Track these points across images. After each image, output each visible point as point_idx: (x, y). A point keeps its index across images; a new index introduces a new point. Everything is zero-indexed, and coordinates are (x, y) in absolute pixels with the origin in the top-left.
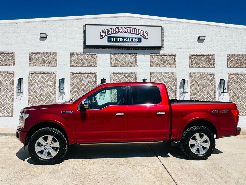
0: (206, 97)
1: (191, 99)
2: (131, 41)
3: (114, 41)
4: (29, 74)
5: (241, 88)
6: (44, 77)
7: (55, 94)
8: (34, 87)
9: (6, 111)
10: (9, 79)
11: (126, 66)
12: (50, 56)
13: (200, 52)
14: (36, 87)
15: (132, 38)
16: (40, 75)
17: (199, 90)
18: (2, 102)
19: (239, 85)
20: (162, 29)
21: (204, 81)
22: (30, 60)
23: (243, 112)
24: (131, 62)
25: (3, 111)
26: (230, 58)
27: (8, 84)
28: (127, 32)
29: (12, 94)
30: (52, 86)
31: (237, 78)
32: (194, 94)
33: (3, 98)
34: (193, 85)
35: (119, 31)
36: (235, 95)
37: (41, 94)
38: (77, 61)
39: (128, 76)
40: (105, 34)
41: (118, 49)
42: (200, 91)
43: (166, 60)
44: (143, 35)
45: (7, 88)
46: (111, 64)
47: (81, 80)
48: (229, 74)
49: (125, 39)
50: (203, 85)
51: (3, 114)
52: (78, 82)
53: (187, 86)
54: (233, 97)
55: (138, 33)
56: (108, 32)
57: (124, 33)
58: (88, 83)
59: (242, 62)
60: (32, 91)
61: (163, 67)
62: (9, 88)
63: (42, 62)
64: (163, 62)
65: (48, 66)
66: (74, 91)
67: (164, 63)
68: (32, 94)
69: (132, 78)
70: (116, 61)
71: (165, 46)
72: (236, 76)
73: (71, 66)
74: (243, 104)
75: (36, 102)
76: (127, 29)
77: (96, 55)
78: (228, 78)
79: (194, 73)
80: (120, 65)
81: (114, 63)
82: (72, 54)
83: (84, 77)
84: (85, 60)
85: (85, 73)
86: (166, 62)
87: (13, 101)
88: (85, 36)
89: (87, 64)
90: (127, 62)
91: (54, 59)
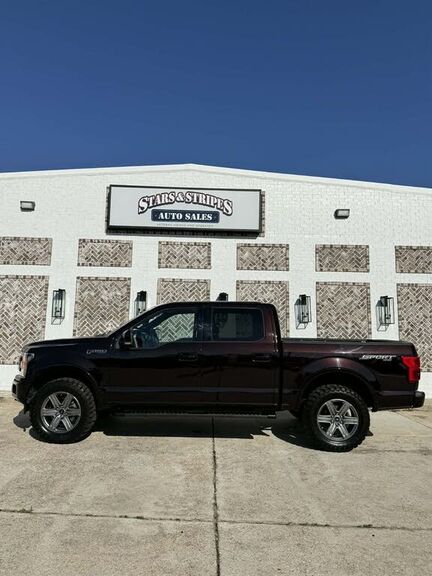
0: (349, 331)
1: (318, 335)
2: (198, 219)
3: (166, 218)
5: (424, 315)
6: (24, 286)
7: (44, 320)
8: (4, 305)
11: (188, 267)
12: (38, 246)
13: (337, 241)
14: (8, 305)
15: (201, 213)
16: (17, 282)
17: (335, 318)
19: (421, 308)
20: (262, 196)
21: (346, 300)
24: (198, 260)
26: (400, 254)
28: (192, 201)
30: (39, 305)
31: (416, 295)
32: (324, 325)
34: (323, 306)
35: (176, 200)
36: (412, 331)
37: (16, 321)
38: (92, 257)
39: (192, 286)
40: (149, 205)
41: (173, 233)
42: (338, 319)
43: (269, 257)
44: (222, 208)
46: (159, 263)
47: (98, 294)
48: (400, 286)
49: (186, 215)
50: (345, 307)
52: (91, 297)
53: (309, 309)
54: (409, 334)
55: (212, 204)
56: (154, 201)
57: (187, 202)
58: (111, 298)
59: (426, 262)
61: (262, 269)
63: (21, 257)
64: (262, 260)
65: (34, 264)
66: (82, 316)
67: (264, 262)
69: (200, 290)
70: (169, 257)
71: (266, 229)
72: (414, 290)
73: (79, 265)
76: (192, 197)
77: (130, 245)
78: (398, 295)
79: (325, 283)
80: (175, 265)
81: (165, 261)
82: (82, 242)
83: (104, 287)
84: (107, 253)
85: (107, 279)
86: (268, 261)
88: (108, 208)
89: (112, 262)
90: (190, 260)
91: (45, 251)
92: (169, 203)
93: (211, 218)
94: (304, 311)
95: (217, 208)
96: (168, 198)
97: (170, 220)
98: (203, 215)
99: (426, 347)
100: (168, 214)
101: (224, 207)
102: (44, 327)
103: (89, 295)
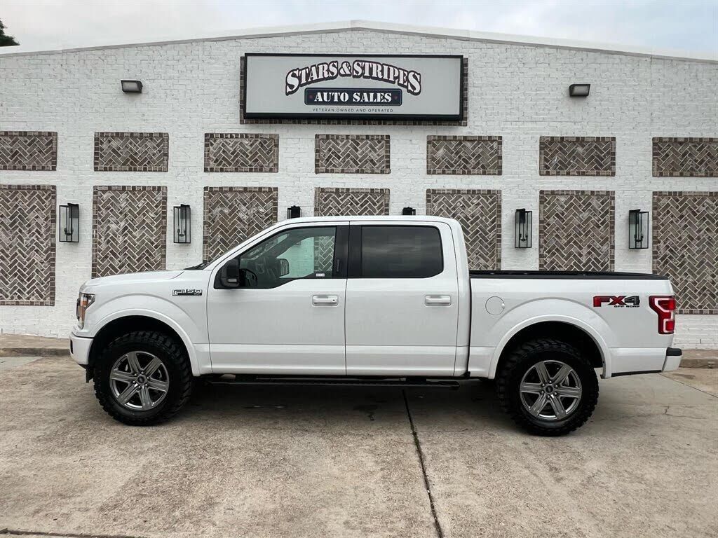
0: (584, 260)
1: (541, 266)
2: (371, 100)
3: (325, 99)
4: (95, 193)
5: (689, 237)
6: (133, 201)
7: (164, 247)
8: (109, 228)
9: (37, 291)
10: (43, 205)
11: (357, 172)
12: (149, 144)
14: (114, 226)
15: (375, 91)
16: (124, 195)
17: (564, 241)
18: (25, 266)
19: (686, 226)
20: (464, 64)
21: (581, 216)
22: (95, 154)
23: (691, 306)
24: (372, 161)
25: (28, 290)
26: (660, 149)
27: (41, 220)
28: (363, 74)
29: (50, 245)
30: (156, 227)
31: (680, 207)
32: (548, 252)
33: (28, 256)
34: (548, 225)
35: (339, 72)
36: (670, 257)
37: (126, 248)
38: (224, 158)
39: (363, 198)
40: (300, 81)
41: (336, 122)
42: (569, 242)
43: (473, 155)
44: (406, 84)
45: (37, 231)
46: (317, 166)
47: (233, 210)
48: (658, 195)
49: (355, 95)
50: (579, 226)
51: (28, 298)
52: (225, 215)
53: (529, 229)
54: (666, 262)
55: (392, 79)
56: (307, 76)
57: (354, 77)
58: (252, 217)
59: (696, 161)
60: (103, 239)
61: (464, 173)
62: (42, 231)
63: (128, 160)
64: (464, 160)
65: (145, 170)
66: (214, 241)
67: (467, 162)
68: (103, 246)
69: (375, 204)
70: (330, 157)
71: (470, 114)
72: (677, 200)
73: (206, 170)
74: (695, 283)
76: (361, 67)
77: (274, 141)
78: (654, 209)
79: (553, 192)
80: (340, 168)
81: (322, 165)
82: (209, 138)
83: (241, 200)
84: (244, 153)
85: (246, 189)
86: (472, 161)
87: (54, 265)
88: (244, 88)
89: (250, 165)
90: (360, 161)
91: (160, 151)
92: (329, 78)
93: (390, 99)
94: (522, 233)
95: (399, 84)
96: (328, 70)
98: (379, 95)
99: (690, 280)
100: (328, 95)
101: (409, 82)
102: (164, 256)
103: (221, 212)
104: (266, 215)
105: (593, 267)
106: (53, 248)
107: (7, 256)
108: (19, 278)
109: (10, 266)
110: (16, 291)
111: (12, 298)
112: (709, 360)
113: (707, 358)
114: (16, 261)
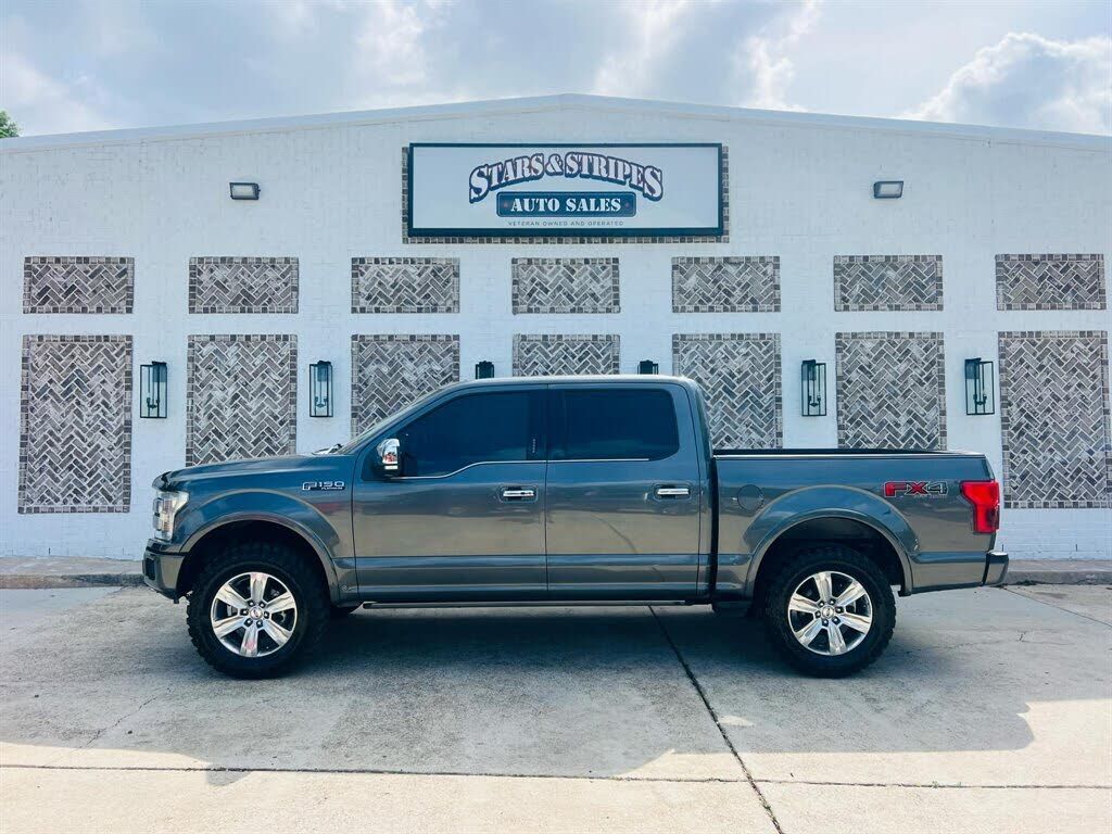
0: (902, 432)
1: (840, 441)
2: (592, 209)
4: (191, 346)
5: (1053, 396)
6: (247, 356)
7: (293, 422)
8: (210, 396)
9: (103, 491)
10: (113, 365)
11: (573, 311)
12: (271, 274)
13: (878, 248)
14: (218, 394)
15: (598, 196)
16: (233, 349)
17: (873, 405)
18: (85, 455)
19: (1048, 381)
20: (722, 156)
21: (895, 369)
22: (192, 289)
23: (1061, 497)
24: (593, 295)
25: (89, 489)
26: (1007, 271)
27: (109, 387)
28: (579, 171)
29: (123, 422)
30: (281, 394)
31: (1039, 354)
32: (851, 421)
33: (89, 440)
34: (849, 382)
35: (545, 171)
36: (1027, 426)
37: (237, 425)
38: (380, 293)
39: (582, 348)
41: (542, 240)
42: (880, 407)
43: (739, 284)
44: (641, 185)
45: (104, 403)
46: (514, 303)
47: (395, 368)
48: (1005, 337)
49: (568, 202)
50: (894, 383)
51: (90, 502)
52: (384, 376)
53: (822, 388)
54: (1022, 433)
55: (621, 178)
56: (500, 175)
57: (568, 175)
58: (422, 377)
59: (1060, 287)
60: (202, 412)
61: (726, 310)
62: (112, 402)
63: (239, 297)
64: (725, 291)
65: (264, 310)
66: (367, 413)
67: (729, 294)
68: (203, 423)
69: (598, 357)
70: (533, 290)
71: (733, 225)
72: (1034, 344)
73: (354, 310)
74: (1065, 463)
75: (217, 454)
76: (578, 162)
77: (453, 269)
78: (1002, 356)
79: (854, 335)
80: (548, 307)
81: (525, 298)
82: (358, 265)
83: (407, 354)
84: (410, 286)
85: (413, 338)
86: (738, 293)
87: (128, 452)
88: (409, 192)
89: (419, 304)
90: (577, 295)
91: (286, 284)
92: (531, 178)
93: (619, 207)
94: (811, 394)
95: (632, 186)
96: (530, 167)
97: (535, 213)
98: (603, 201)
99: (1058, 459)
100: (530, 202)
101: (645, 181)
102: (293, 437)
103: (378, 371)
104: (443, 374)
105: (916, 442)
106: (127, 427)
107: (58, 440)
108: (76, 472)
109: (62, 455)
110: (71, 492)
111: (65, 502)
112: (1088, 573)
113: (1085, 570)
114: (72, 447)
